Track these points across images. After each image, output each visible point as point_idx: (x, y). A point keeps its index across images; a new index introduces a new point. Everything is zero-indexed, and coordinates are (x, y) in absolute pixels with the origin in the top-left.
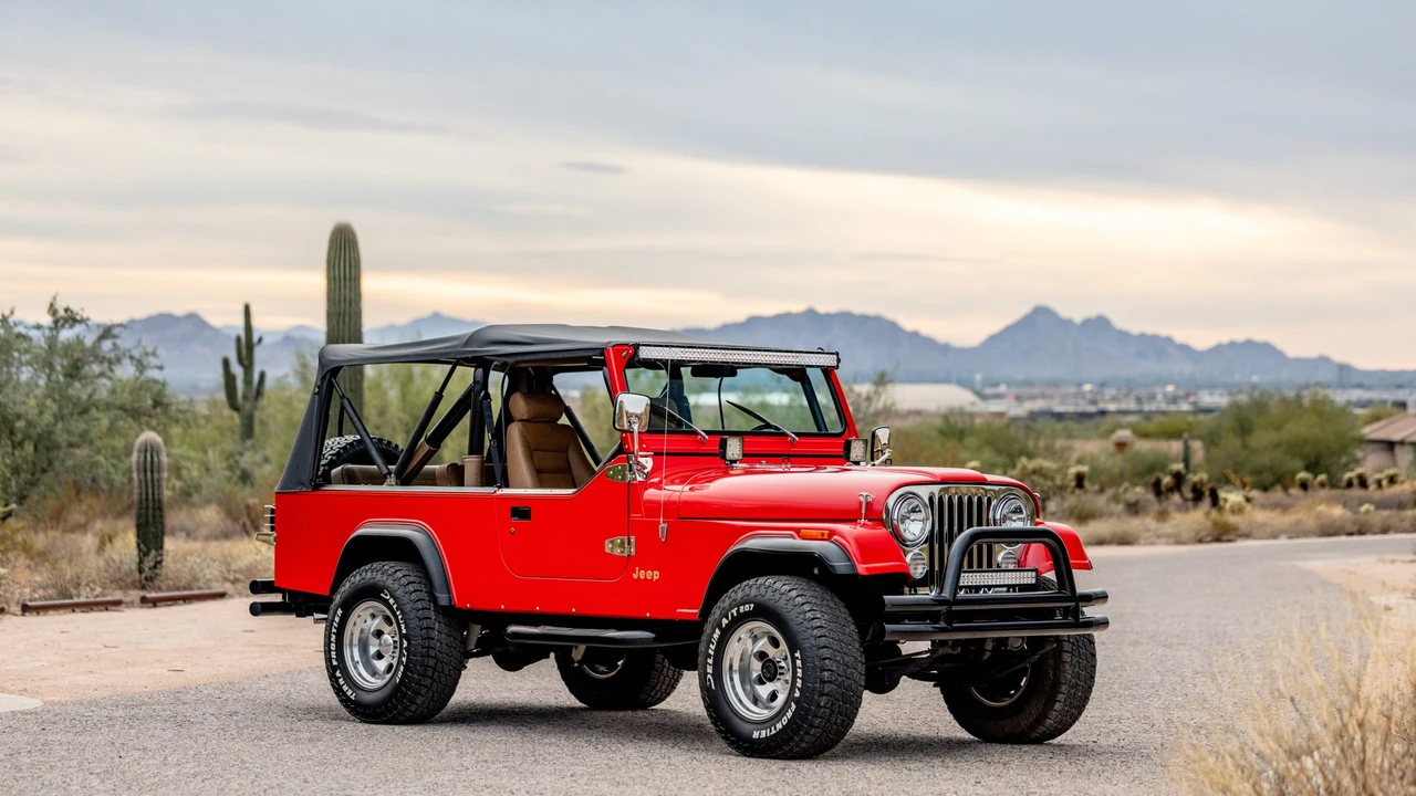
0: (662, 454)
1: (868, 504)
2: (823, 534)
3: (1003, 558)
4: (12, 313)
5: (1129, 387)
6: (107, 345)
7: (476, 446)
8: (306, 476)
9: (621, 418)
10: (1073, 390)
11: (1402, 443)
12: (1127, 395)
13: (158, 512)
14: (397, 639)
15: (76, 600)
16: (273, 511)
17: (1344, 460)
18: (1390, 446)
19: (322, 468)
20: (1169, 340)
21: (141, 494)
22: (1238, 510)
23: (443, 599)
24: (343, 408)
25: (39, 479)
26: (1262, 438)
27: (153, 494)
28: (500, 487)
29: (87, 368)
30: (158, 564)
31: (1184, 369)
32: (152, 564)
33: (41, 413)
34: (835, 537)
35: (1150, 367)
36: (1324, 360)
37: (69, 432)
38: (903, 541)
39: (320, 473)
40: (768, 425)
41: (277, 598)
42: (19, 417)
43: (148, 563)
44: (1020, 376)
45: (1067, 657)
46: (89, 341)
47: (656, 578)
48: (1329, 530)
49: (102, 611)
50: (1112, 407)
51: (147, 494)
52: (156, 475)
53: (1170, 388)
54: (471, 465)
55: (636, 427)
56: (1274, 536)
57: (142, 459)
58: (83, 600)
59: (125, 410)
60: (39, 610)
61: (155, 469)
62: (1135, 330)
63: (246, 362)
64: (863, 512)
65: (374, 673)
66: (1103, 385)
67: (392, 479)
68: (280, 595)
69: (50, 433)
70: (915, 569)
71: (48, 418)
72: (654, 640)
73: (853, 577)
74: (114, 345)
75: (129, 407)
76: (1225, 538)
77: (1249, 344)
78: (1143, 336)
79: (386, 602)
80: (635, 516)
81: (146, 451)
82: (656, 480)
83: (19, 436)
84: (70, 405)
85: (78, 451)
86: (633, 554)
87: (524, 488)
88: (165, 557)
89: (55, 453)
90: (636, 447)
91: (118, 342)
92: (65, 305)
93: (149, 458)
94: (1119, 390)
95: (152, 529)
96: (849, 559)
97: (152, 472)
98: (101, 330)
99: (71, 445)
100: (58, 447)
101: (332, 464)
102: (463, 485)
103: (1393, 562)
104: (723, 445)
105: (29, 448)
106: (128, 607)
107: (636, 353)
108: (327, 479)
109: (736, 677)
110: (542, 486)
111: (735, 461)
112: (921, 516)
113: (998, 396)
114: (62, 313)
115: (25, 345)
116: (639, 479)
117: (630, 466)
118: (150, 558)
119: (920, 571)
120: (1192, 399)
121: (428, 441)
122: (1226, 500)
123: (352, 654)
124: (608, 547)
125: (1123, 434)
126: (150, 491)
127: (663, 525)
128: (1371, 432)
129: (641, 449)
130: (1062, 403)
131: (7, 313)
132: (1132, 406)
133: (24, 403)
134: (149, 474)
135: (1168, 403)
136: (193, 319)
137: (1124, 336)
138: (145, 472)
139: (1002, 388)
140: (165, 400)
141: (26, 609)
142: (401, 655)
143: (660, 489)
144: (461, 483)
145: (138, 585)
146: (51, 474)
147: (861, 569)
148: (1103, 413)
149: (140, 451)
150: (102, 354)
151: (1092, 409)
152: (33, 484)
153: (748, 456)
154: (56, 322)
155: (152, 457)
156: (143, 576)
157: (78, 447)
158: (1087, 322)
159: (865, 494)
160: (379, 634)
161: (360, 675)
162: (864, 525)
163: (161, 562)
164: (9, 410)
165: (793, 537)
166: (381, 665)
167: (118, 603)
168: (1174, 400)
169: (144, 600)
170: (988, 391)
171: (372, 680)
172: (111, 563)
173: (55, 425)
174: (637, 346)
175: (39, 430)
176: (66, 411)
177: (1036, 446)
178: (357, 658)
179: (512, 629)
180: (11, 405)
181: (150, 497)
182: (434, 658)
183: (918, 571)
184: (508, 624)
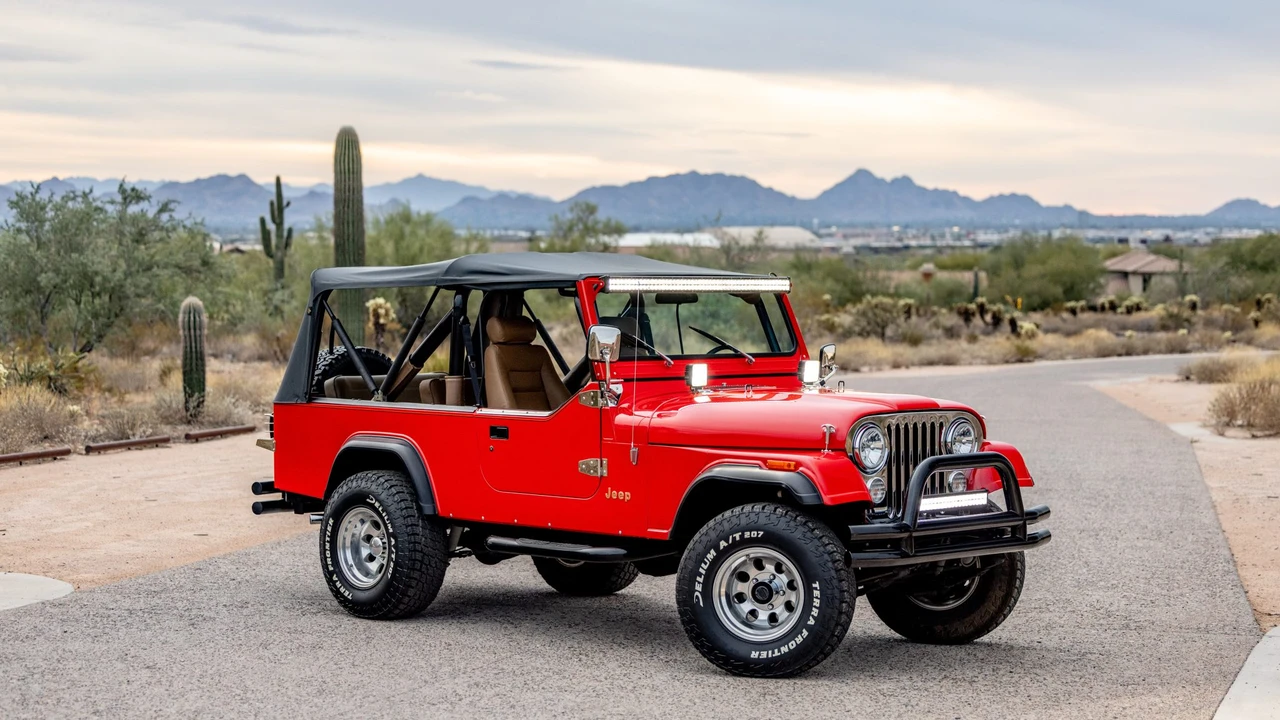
0: (632, 380)
1: (831, 435)
2: (789, 465)
3: (954, 479)
4: (91, 191)
5: (925, 228)
6: (165, 217)
7: (456, 366)
8: (301, 389)
9: (593, 346)
10: (884, 230)
11: (1135, 273)
12: (924, 235)
13: (200, 361)
14: (385, 540)
15: (132, 439)
16: (271, 418)
17: (1092, 286)
18: (1125, 275)
19: (316, 378)
20: (955, 193)
21: (186, 347)
22: (1032, 336)
23: (428, 510)
24: (333, 329)
25: (112, 322)
26: (1032, 270)
27: (196, 347)
28: (479, 407)
29: (150, 235)
30: (200, 403)
31: (966, 215)
32: (196, 404)
33: (114, 271)
34: (801, 469)
35: (940, 213)
36: (1068, 208)
37: (136, 286)
38: (863, 469)
39: (314, 382)
40: (724, 347)
41: (277, 497)
42: (96, 273)
43: (193, 403)
44: (846, 220)
46: (151, 214)
47: (627, 498)
48: (1104, 353)
49: (153, 447)
50: (913, 243)
51: (191, 348)
52: (198, 332)
53: (956, 229)
54: (452, 384)
55: (607, 358)
56: (1062, 357)
57: (187, 319)
58: (137, 439)
59: (180, 268)
60: (100, 450)
61: (197, 327)
62: (930, 185)
63: (278, 221)
64: (827, 442)
65: (367, 574)
66: (906, 226)
67: (379, 395)
68: (281, 494)
69: (122, 286)
70: (875, 494)
71: (119, 274)
72: (625, 556)
73: (820, 506)
74: (171, 216)
75: (183, 265)
76: (1026, 359)
77: (1013, 196)
78: (936, 191)
79: (372, 507)
80: (608, 439)
81: (190, 313)
82: (625, 405)
83: (97, 288)
84: (137, 265)
85: (143, 301)
86: (606, 475)
87: (501, 409)
88: (206, 398)
89: (124, 302)
90: (608, 375)
91: (174, 214)
92: (131, 186)
93: (192, 318)
94: (918, 230)
95: (196, 376)
96: (814, 489)
97: (195, 329)
98: (160, 205)
99: (138, 296)
100: (128, 298)
101: (326, 375)
102: (445, 404)
103: (1162, 381)
104: (687, 370)
105: (106, 298)
106: (174, 442)
107: (605, 285)
108: (321, 392)
110: (519, 407)
111: (700, 389)
112: (879, 444)
113: (830, 235)
114: (129, 191)
115: (101, 216)
116: (611, 405)
117: (602, 393)
118: (194, 399)
119: (879, 496)
120: (972, 237)
121: (412, 361)
122: (1021, 327)
123: (346, 557)
124: (582, 465)
125: (929, 267)
126: (193, 345)
127: (634, 450)
128: (1113, 264)
129: (613, 377)
130: (876, 241)
131: (87, 191)
132: (928, 242)
133: (100, 263)
134: (192, 331)
135: (955, 240)
136: (243, 178)
137: (922, 191)
138: (189, 329)
139: (834, 229)
140: (212, 260)
141: (89, 450)
142: (390, 552)
143: (631, 414)
144: (443, 401)
145: (184, 420)
146: (122, 318)
147: (827, 499)
148: (907, 247)
149: (184, 313)
150: (161, 224)
151: (898, 244)
152: (109, 326)
153: (716, 381)
154: (125, 199)
155: (195, 318)
156: (189, 414)
157: (144, 297)
158: (895, 181)
159: (828, 425)
160: (369, 538)
161: (354, 576)
162: (827, 456)
163: (203, 401)
164: (89, 269)
165: (760, 467)
166: (373, 566)
167: (166, 440)
168: (959, 237)
169: (188, 437)
170: (823, 231)
171: (365, 579)
172: (163, 404)
173: (125, 279)
174: (606, 279)
175: (112, 284)
176: (133, 269)
177: (864, 276)
178: (351, 561)
179: (492, 540)
180: (90, 264)
181: (194, 349)
182: (421, 552)
183: (878, 496)
184: (489, 535)
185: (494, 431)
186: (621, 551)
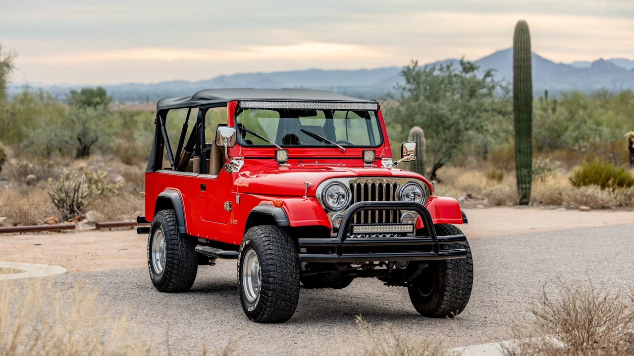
1: (308, 188)
2: (280, 204)
7: (198, 151)
8: (151, 165)
9: (219, 139)
23: (182, 231)
28: (199, 174)
29: (478, 91)
34: (283, 206)
38: (330, 208)
45: (449, 272)
47: (237, 223)
54: (196, 161)
64: (306, 192)
67: (173, 167)
70: (337, 223)
74: (492, 79)
79: (162, 231)
80: (232, 190)
82: (244, 172)
104: (276, 153)
107: (238, 105)
109: (250, 279)
111: (283, 162)
114: (466, 64)
121: (186, 149)
123: (155, 256)
124: (225, 205)
127: (238, 197)
144: (190, 171)
147: (293, 223)
150: (485, 84)
153: (290, 159)
154: (464, 69)
157: (470, 130)
159: (307, 183)
161: (157, 266)
162: (305, 200)
165: (272, 205)
173: (459, 119)
174: (239, 101)
178: (158, 258)
179: (197, 247)
183: (339, 224)
185: (202, 187)
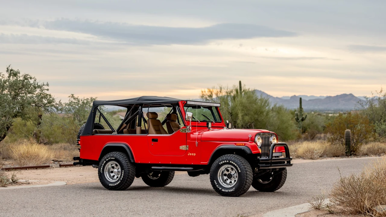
0: (196, 126)
1: (251, 137)
7: (139, 124)
8: (90, 132)
16: (79, 140)
24: (100, 115)
28: (147, 134)
34: (246, 145)
38: (258, 146)
47: (194, 155)
54: (138, 129)
55: (190, 120)
64: (250, 139)
67: (116, 133)
72: (193, 170)
73: (251, 154)
80: (188, 141)
82: (192, 132)
86: (188, 149)
87: (153, 134)
90: (190, 124)
96: (250, 150)
102: (136, 134)
104: (208, 124)
107: (186, 103)
110: (157, 134)
111: (210, 128)
112: (260, 140)
116: (189, 132)
117: (187, 129)
121: (126, 123)
124: (181, 147)
127: (197, 143)
143: (193, 134)
159: (250, 135)
162: (251, 142)
165: (234, 145)
174: (187, 101)
179: (153, 167)
184: (152, 166)
186: (192, 168)
